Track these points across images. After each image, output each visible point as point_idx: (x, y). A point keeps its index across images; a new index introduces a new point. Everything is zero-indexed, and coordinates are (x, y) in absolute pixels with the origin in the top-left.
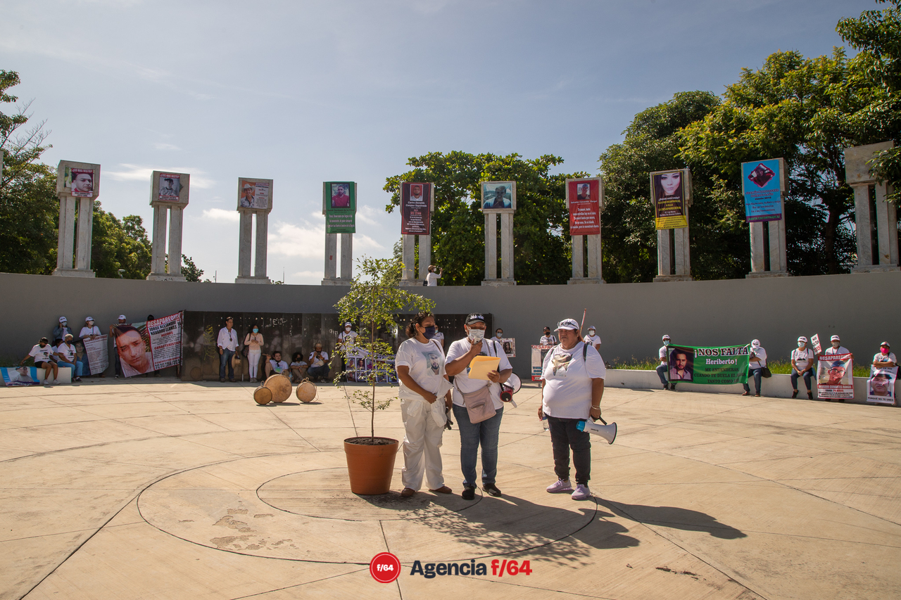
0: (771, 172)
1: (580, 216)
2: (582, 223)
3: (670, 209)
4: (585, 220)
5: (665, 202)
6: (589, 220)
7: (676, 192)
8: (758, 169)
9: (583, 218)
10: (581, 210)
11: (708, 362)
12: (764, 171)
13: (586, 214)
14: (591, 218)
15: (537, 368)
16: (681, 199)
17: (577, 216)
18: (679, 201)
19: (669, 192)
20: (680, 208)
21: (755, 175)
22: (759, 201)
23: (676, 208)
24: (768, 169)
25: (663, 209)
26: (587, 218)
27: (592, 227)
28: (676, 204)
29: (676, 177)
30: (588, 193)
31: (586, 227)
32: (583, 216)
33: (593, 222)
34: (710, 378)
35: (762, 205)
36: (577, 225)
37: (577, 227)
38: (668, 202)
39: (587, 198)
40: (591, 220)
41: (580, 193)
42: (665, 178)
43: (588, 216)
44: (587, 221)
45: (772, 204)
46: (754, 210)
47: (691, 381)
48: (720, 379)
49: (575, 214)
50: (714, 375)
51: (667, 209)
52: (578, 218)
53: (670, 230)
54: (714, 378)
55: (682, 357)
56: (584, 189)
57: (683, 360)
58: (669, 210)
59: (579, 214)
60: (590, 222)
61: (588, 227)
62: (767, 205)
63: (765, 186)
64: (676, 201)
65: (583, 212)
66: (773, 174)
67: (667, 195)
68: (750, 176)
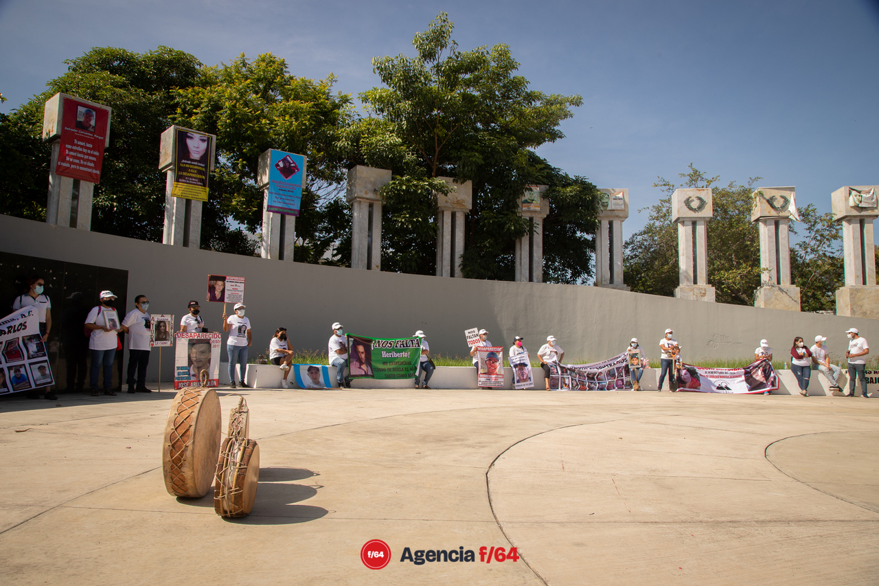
0: (296, 167)
1: (75, 151)
2: (77, 161)
3: (192, 175)
4: (83, 159)
5: (187, 166)
6: (88, 160)
7: (202, 157)
8: (284, 160)
9: (79, 155)
10: (80, 143)
11: (384, 355)
12: (290, 164)
13: (85, 151)
14: (91, 158)
15: (182, 368)
16: (206, 167)
17: (70, 150)
18: (204, 169)
19: (195, 156)
20: (204, 177)
21: (281, 164)
22: (281, 192)
23: (199, 176)
24: (294, 163)
25: (185, 174)
26: (86, 157)
27: (90, 170)
28: (200, 172)
29: (203, 141)
30: (93, 123)
31: (82, 168)
32: (80, 152)
33: (92, 165)
34: (387, 373)
35: (284, 197)
36: (69, 162)
37: (68, 165)
38: (192, 167)
39: (91, 129)
40: (91, 161)
41: (81, 119)
42: (192, 138)
43: (88, 154)
44: (84, 160)
45: (293, 198)
46: (276, 200)
47: (373, 376)
48: (395, 373)
49: (69, 147)
50: (390, 369)
51: (189, 175)
52: (72, 153)
53: (187, 200)
54: (390, 373)
55: (361, 349)
56: (88, 116)
57: (362, 353)
58: (190, 177)
59: (74, 148)
60: (89, 164)
61: (85, 169)
62: (288, 198)
63: (289, 178)
64: (201, 168)
65: (82, 147)
66: (298, 170)
67: (192, 158)
68: (277, 165)
